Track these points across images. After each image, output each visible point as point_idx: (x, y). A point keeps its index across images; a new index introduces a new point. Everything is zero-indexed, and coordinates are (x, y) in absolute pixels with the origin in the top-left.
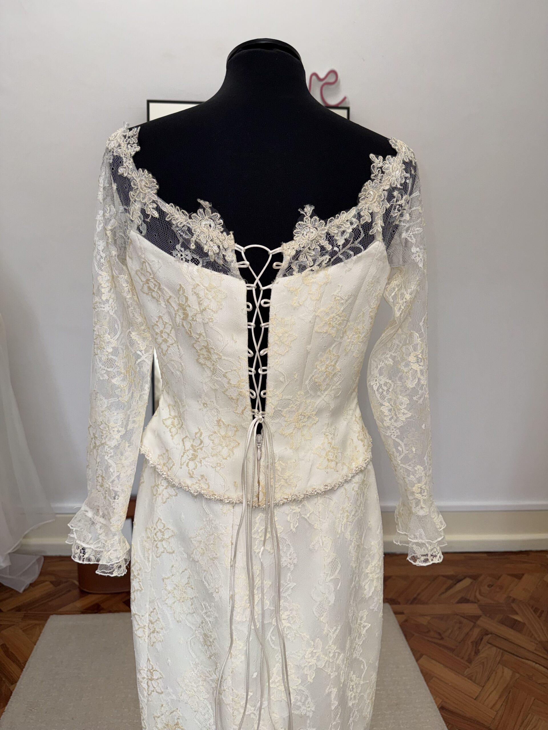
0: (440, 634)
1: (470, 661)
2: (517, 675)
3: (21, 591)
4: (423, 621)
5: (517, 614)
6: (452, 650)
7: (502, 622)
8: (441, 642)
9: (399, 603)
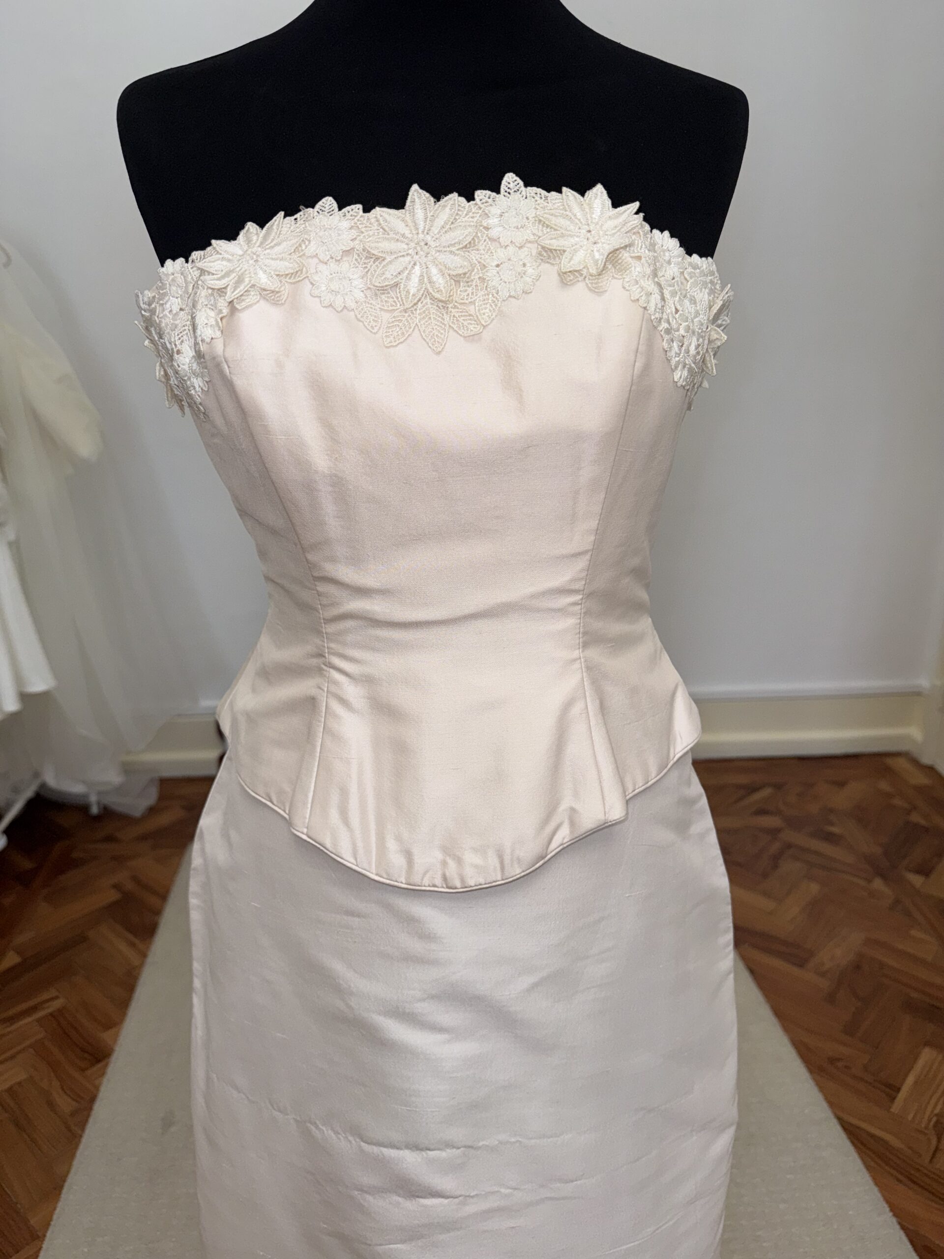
1: (765, 876)
2: (827, 889)
5: (834, 824)
7: (812, 835)
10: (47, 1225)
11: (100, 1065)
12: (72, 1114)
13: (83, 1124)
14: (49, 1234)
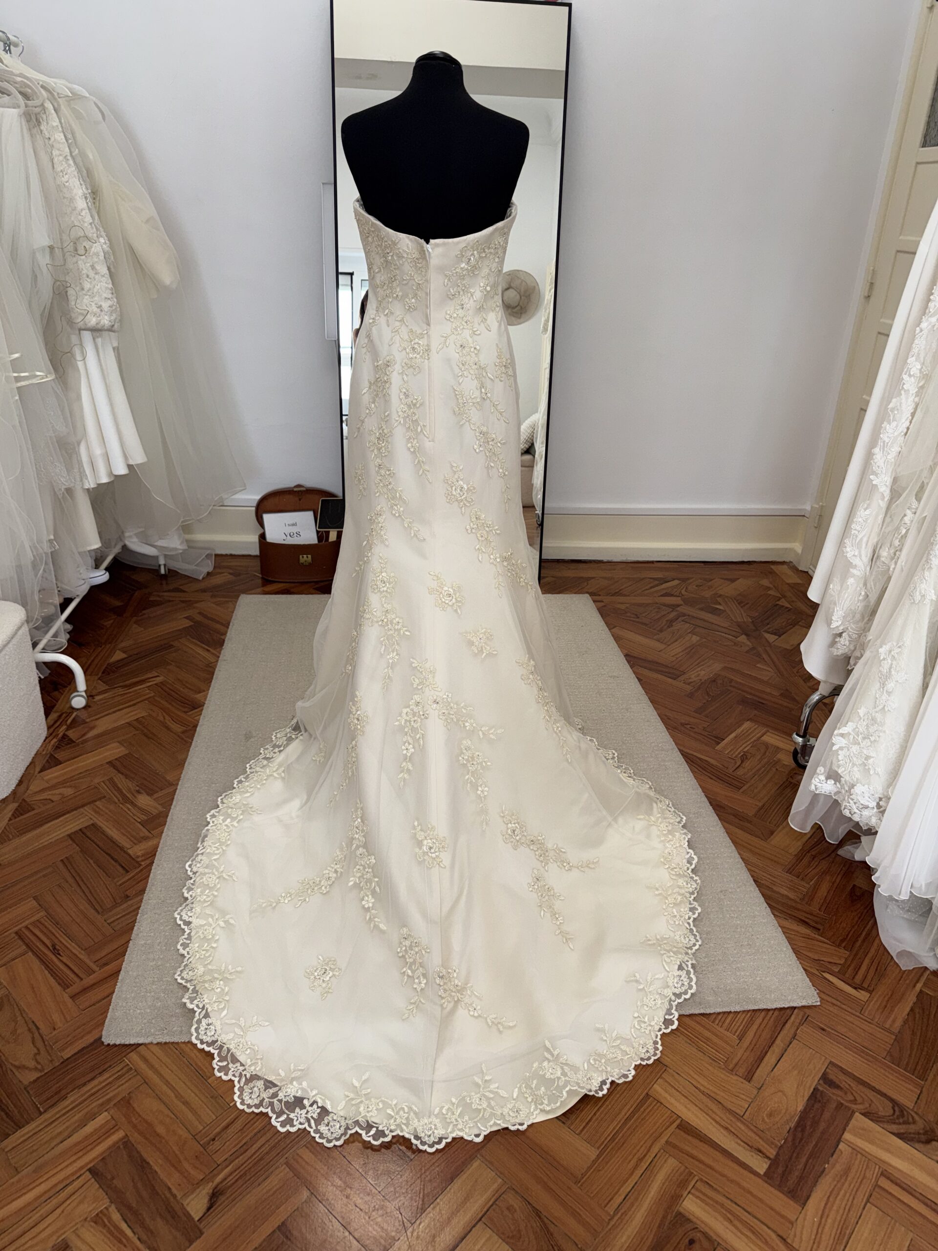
0: (636, 615)
1: (661, 631)
2: (704, 640)
3: (201, 578)
4: (623, 607)
5: (720, 604)
6: (646, 624)
7: (702, 609)
8: (637, 620)
9: (600, 595)
10: (179, 780)
11: (196, 710)
12: (183, 732)
13: (192, 737)
14: (180, 783)
